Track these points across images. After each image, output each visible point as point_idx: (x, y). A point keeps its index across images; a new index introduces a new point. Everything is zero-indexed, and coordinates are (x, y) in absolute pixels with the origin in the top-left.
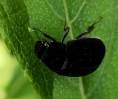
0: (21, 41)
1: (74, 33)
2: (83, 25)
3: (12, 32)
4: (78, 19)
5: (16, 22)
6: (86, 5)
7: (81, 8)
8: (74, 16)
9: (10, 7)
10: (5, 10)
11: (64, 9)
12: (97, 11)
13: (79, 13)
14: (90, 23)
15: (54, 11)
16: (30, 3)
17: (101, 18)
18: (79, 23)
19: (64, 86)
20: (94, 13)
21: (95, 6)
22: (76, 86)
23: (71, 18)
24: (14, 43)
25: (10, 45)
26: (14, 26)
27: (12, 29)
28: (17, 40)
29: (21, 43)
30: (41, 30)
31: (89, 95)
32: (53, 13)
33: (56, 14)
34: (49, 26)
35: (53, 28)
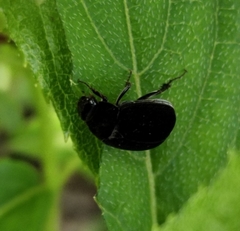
0: (66, 92)
1: (142, 89)
2: (158, 79)
3: (55, 80)
4: (150, 70)
5: (62, 66)
6: (163, 53)
7: (156, 56)
8: (146, 66)
9: (57, 45)
10: (50, 49)
11: (131, 56)
12: (180, 61)
13: (152, 62)
14: (167, 76)
15: (114, 58)
16: (78, 47)
17: (186, 71)
18: (151, 76)
19: (118, 159)
20: (174, 63)
21: (177, 55)
22: (140, 159)
23: (140, 69)
24: (55, 95)
25: (50, 98)
26: (59, 72)
27: (55, 77)
28: (60, 91)
29: (66, 96)
30: (90, 84)
31: (159, 173)
32: (112, 61)
33: (116, 62)
34: (103, 78)
35: (110, 81)
